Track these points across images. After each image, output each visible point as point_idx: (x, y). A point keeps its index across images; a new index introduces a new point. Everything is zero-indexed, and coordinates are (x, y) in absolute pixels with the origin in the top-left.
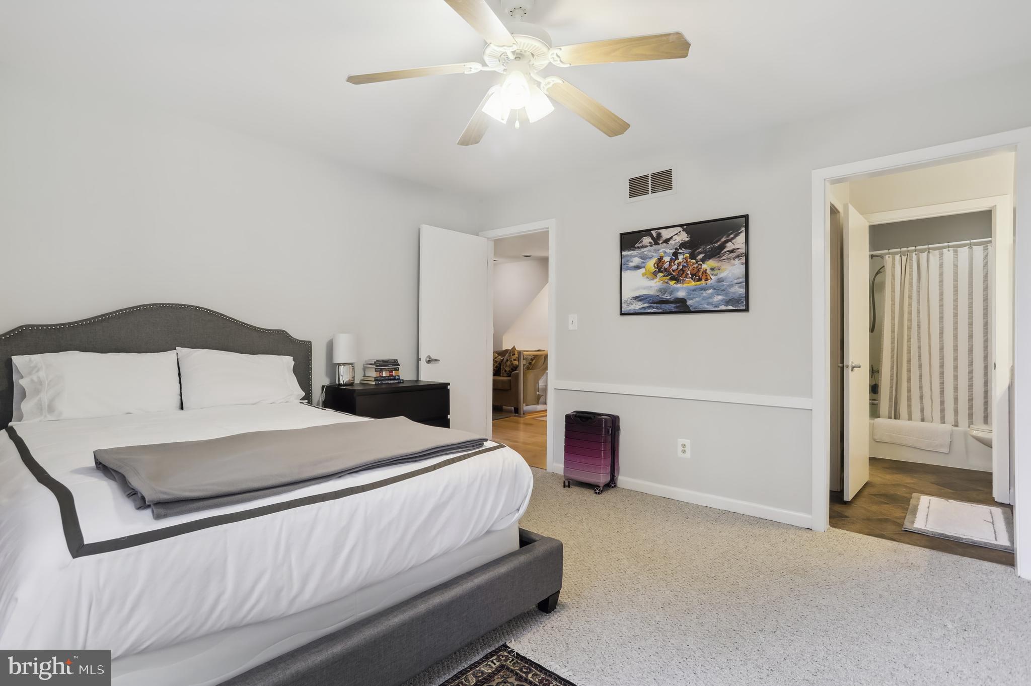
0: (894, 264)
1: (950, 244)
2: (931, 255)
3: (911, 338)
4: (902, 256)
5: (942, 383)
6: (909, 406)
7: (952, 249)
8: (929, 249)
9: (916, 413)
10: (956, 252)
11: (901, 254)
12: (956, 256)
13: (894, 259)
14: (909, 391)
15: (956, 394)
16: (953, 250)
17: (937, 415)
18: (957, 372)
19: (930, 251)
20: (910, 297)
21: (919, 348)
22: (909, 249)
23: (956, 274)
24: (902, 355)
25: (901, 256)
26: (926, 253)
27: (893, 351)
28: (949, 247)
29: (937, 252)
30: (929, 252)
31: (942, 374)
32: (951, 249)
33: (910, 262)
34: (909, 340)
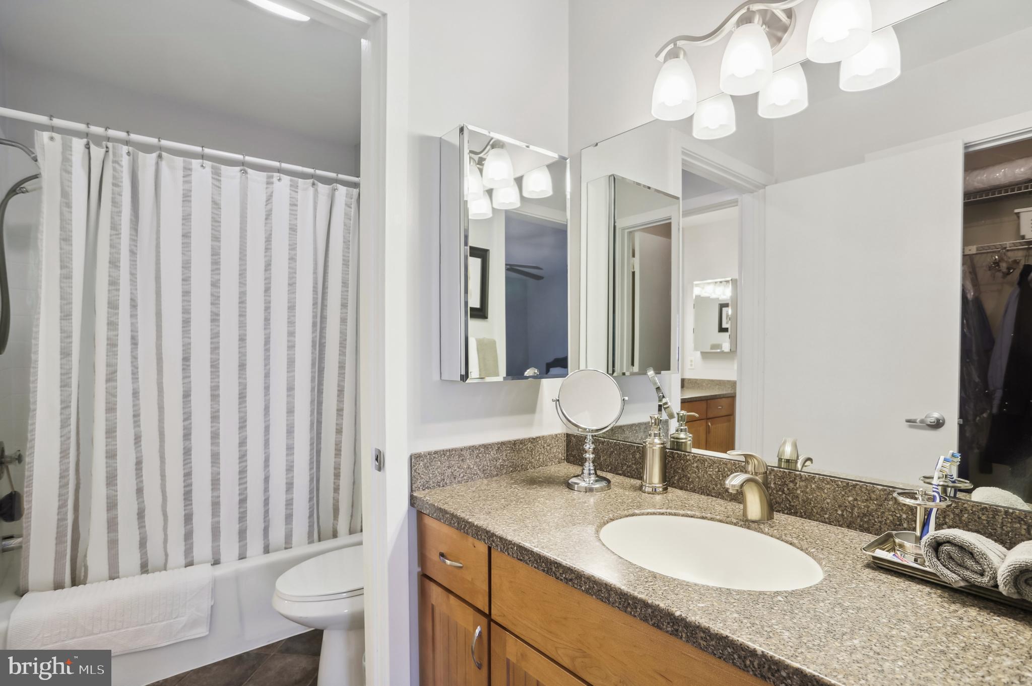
0: (66, 160)
1: (207, 151)
2: (164, 165)
3: (115, 372)
4: (92, 146)
5: (188, 475)
6: (113, 544)
7: (210, 163)
8: (161, 148)
9: (129, 558)
10: (216, 174)
11: (90, 140)
12: (217, 183)
13: (67, 148)
14: (112, 505)
15: (215, 494)
16: (213, 167)
17: (177, 554)
18: (218, 444)
19: (164, 154)
20: (114, 263)
21: (136, 394)
22: (112, 133)
23: (216, 221)
24: (91, 420)
25: (88, 147)
26: (154, 155)
27: (65, 405)
28: (203, 157)
29: (179, 161)
30: (160, 156)
31: (187, 452)
32: (208, 164)
33: (114, 169)
34: (111, 377)
